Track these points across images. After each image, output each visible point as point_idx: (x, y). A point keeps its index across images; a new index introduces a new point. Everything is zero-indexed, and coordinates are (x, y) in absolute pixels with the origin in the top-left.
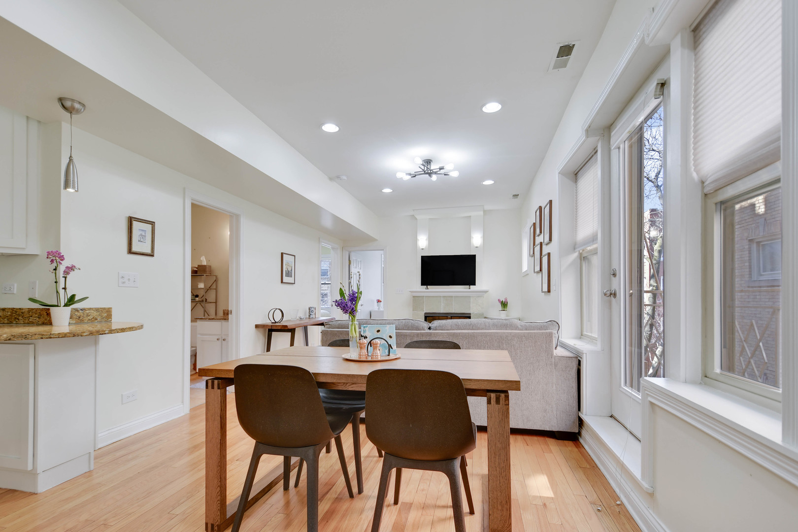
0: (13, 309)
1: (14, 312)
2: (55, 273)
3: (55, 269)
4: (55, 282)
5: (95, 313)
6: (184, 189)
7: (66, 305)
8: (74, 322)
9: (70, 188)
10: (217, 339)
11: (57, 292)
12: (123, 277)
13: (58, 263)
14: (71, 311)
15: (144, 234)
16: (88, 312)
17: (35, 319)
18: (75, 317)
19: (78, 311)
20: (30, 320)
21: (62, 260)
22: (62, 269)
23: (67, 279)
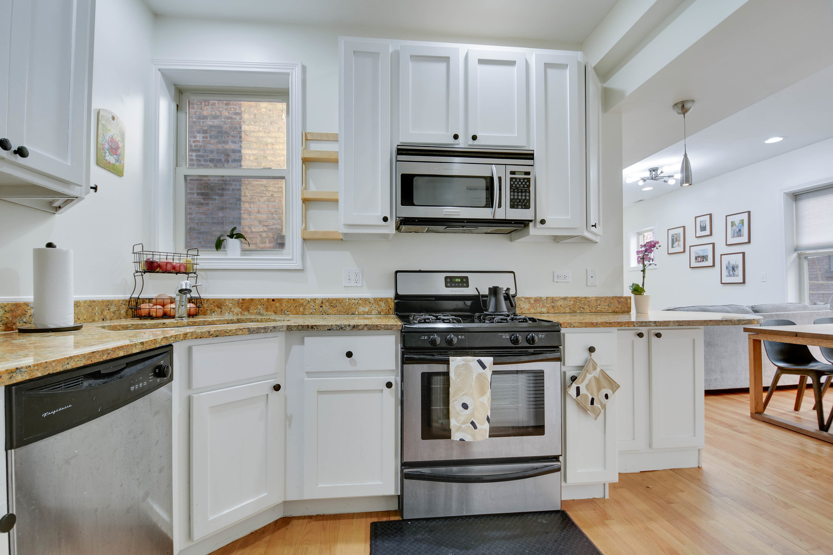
0: (576, 298)
1: (578, 301)
20: (598, 309)
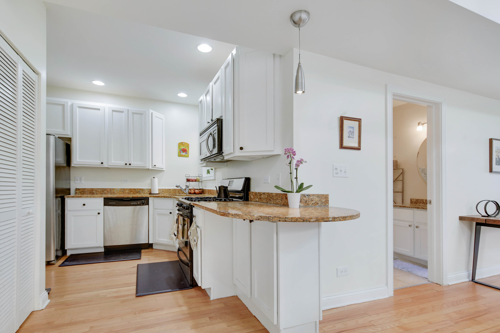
1: (269, 195)
2: (290, 166)
3: (290, 163)
4: (290, 173)
5: (317, 198)
6: (386, 86)
7: (297, 192)
8: (303, 205)
9: (299, 90)
10: (409, 226)
11: (291, 181)
12: (336, 169)
13: (292, 158)
14: (301, 197)
15: (352, 130)
16: (312, 197)
17: (279, 201)
18: (303, 201)
19: (305, 196)
20: (277, 202)
21: (294, 155)
22: (294, 162)
23: (298, 170)
